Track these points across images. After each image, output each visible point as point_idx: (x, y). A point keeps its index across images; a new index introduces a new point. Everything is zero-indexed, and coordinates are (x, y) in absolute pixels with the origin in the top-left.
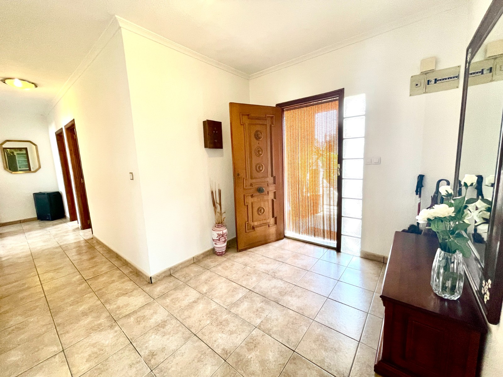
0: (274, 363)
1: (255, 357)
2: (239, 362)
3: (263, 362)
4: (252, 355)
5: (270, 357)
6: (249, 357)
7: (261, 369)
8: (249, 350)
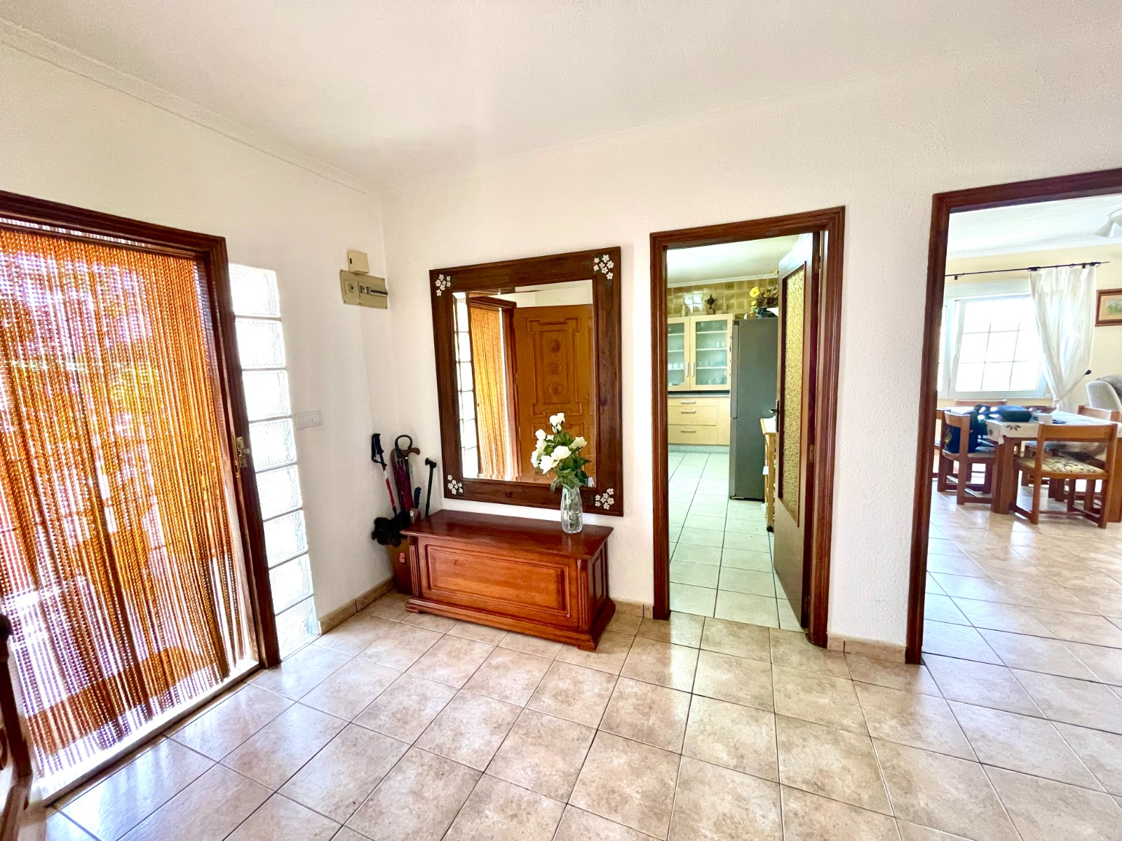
0: (629, 754)
1: (634, 787)
2: (656, 814)
3: (637, 772)
4: (633, 791)
5: (623, 761)
6: (639, 796)
7: (649, 772)
8: (625, 800)
